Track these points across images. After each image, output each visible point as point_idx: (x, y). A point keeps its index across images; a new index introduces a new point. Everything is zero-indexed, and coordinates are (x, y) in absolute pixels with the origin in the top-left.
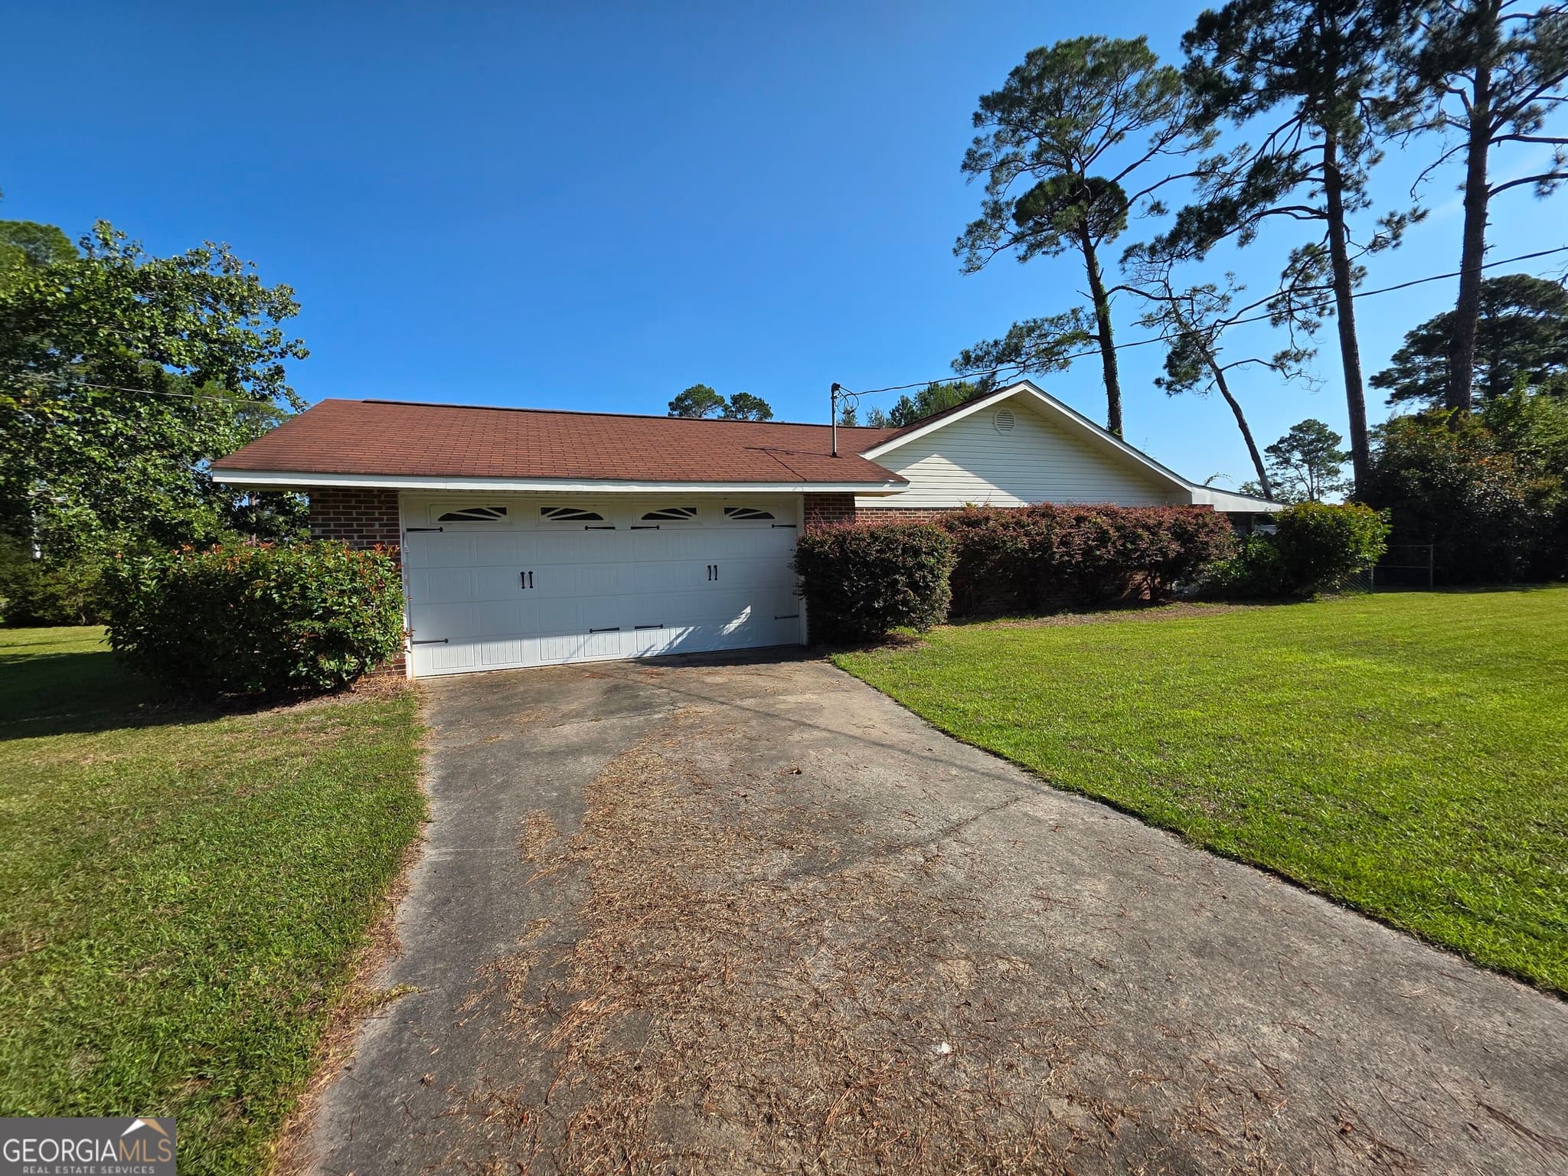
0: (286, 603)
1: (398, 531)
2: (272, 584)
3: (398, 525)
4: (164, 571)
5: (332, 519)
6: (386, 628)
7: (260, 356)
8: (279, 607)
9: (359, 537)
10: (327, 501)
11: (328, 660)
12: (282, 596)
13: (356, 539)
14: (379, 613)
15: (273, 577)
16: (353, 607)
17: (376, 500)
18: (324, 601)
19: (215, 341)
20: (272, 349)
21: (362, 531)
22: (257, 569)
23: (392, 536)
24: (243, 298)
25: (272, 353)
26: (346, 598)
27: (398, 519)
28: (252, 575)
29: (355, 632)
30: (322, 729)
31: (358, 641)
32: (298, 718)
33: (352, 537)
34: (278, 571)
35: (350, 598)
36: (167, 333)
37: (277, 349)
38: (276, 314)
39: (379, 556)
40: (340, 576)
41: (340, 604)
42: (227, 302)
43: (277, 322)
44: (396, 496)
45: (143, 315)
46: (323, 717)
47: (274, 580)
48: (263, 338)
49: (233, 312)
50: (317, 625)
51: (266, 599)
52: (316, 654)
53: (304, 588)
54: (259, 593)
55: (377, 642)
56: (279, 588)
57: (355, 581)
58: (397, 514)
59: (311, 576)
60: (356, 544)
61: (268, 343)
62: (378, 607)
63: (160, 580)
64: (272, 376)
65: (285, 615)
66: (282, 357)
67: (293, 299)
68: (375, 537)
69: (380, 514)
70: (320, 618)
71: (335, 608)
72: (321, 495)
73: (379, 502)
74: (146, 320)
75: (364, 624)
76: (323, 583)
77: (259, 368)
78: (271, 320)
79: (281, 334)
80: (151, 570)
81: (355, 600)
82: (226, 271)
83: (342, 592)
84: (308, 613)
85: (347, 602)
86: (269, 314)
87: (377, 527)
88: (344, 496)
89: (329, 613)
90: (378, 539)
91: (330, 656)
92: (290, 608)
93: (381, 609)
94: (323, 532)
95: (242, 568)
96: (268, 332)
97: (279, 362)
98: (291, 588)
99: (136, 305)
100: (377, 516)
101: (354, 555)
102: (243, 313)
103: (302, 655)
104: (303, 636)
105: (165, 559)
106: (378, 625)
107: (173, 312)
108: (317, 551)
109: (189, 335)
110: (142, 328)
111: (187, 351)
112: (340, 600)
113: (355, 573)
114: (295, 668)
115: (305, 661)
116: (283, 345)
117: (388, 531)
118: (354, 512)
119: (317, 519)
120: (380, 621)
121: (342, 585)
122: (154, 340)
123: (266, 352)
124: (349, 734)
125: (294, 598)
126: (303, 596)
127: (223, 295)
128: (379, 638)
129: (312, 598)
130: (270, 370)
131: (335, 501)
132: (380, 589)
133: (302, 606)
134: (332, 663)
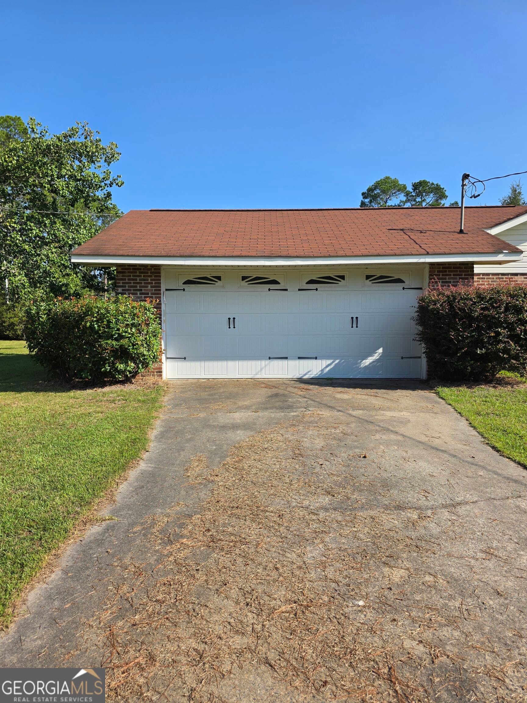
0: (100, 330)
1: (160, 290)
2: (95, 319)
3: (160, 287)
4: (50, 310)
5: (127, 283)
6: (149, 347)
7: (100, 187)
8: (97, 332)
9: (140, 294)
10: (125, 272)
11: (120, 363)
12: (99, 326)
13: (138, 295)
14: (146, 338)
15: (95, 315)
16: (133, 334)
17: (149, 272)
18: (118, 330)
19: (79, 180)
20: (106, 182)
21: (141, 290)
22: (88, 311)
23: (157, 293)
24: (93, 153)
25: (106, 184)
26: (129, 329)
27: (160, 283)
28: (86, 314)
29: (133, 349)
30: (113, 401)
31: (135, 354)
32: (104, 394)
33: (137, 294)
34: (98, 312)
35: (131, 329)
36: (58, 178)
37: (108, 182)
38: (108, 161)
39: (148, 305)
40: (127, 316)
41: (126, 332)
42: (85, 157)
43: (109, 165)
44: (159, 269)
45: (48, 169)
46: (115, 395)
47: (96, 317)
48: (101, 176)
49: (88, 162)
50: (114, 343)
51: (92, 327)
52: (114, 360)
53: (109, 322)
54: (88, 324)
55: (144, 355)
56: (97, 321)
57: (134, 319)
58: (160, 280)
59: (113, 316)
60: (138, 297)
61: (104, 179)
62: (146, 335)
63: (48, 315)
64: (106, 198)
65: (100, 337)
66: (111, 186)
67: (118, 150)
68: (148, 294)
69: (151, 280)
70: (116, 340)
71: (124, 334)
72: (122, 269)
73: (151, 273)
74: (49, 172)
75: (137, 344)
76: (118, 319)
77: (100, 194)
78: (106, 164)
79: (110, 173)
80: (44, 310)
81: (133, 330)
82: (86, 138)
83: (127, 325)
84: (111, 337)
85: (129, 331)
86: (105, 161)
87: (149, 288)
88: (133, 269)
89: (121, 337)
90: (150, 295)
91: (121, 362)
92: (102, 333)
93: (147, 336)
94: (123, 290)
95: (82, 310)
96: (104, 172)
97: (109, 189)
98: (103, 322)
99: (45, 163)
100: (149, 281)
101: (135, 304)
102: (93, 162)
103: (108, 360)
104: (108, 349)
105: (50, 304)
106: (145, 345)
107: (60, 166)
108: (118, 302)
109: (68, 178)
110: (47, 176)
111: (66, 187)
112: (126, 330)
113: (134, 315)
114: (104, 367)
115: (109, 363)
116: (111, 179)
117: (155, 290)
118: (138, 278)
119: (119, 283)
120: (146, 343)
121: (127, 321)
122: (52, 183)
123: (103, 184)
124: (125, 405)
125: (104, 327)
126: (108, 326)
127: (83, 153)
128: (145, 353)
129: (112, 328)
130: (105, 195)
131: (129, 272)
132: (148, 325)
133: (108, 332)
134: (122, 365)
